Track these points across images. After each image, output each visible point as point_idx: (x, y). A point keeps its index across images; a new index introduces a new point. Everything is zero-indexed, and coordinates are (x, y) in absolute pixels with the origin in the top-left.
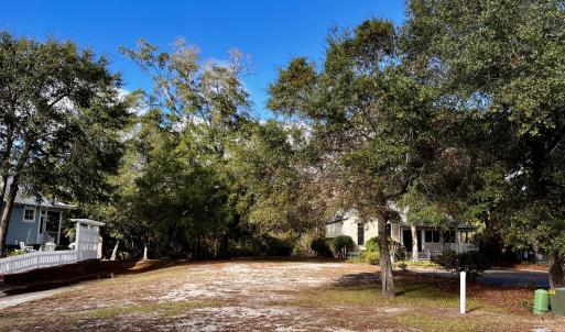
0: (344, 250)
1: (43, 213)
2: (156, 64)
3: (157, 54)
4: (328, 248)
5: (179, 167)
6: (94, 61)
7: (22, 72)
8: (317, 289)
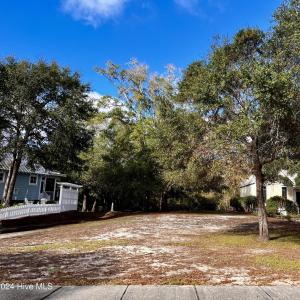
0: (252, 206)
1: (43, 179)
2: (119, 77)
3: (119, 71)
4: (240, 205)
5: (132, 147)
6: (71, 75)
7: (21, 83)
8: (213, 233)
